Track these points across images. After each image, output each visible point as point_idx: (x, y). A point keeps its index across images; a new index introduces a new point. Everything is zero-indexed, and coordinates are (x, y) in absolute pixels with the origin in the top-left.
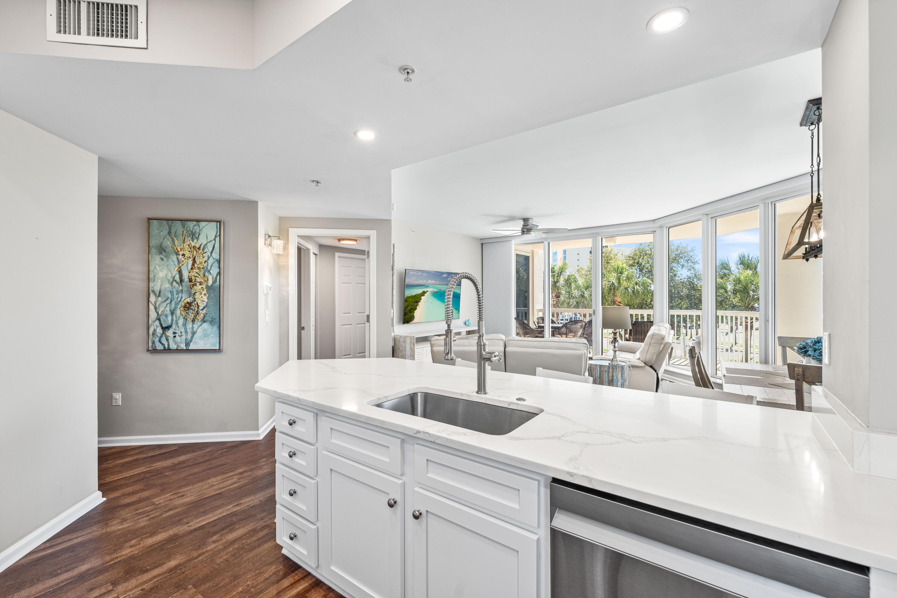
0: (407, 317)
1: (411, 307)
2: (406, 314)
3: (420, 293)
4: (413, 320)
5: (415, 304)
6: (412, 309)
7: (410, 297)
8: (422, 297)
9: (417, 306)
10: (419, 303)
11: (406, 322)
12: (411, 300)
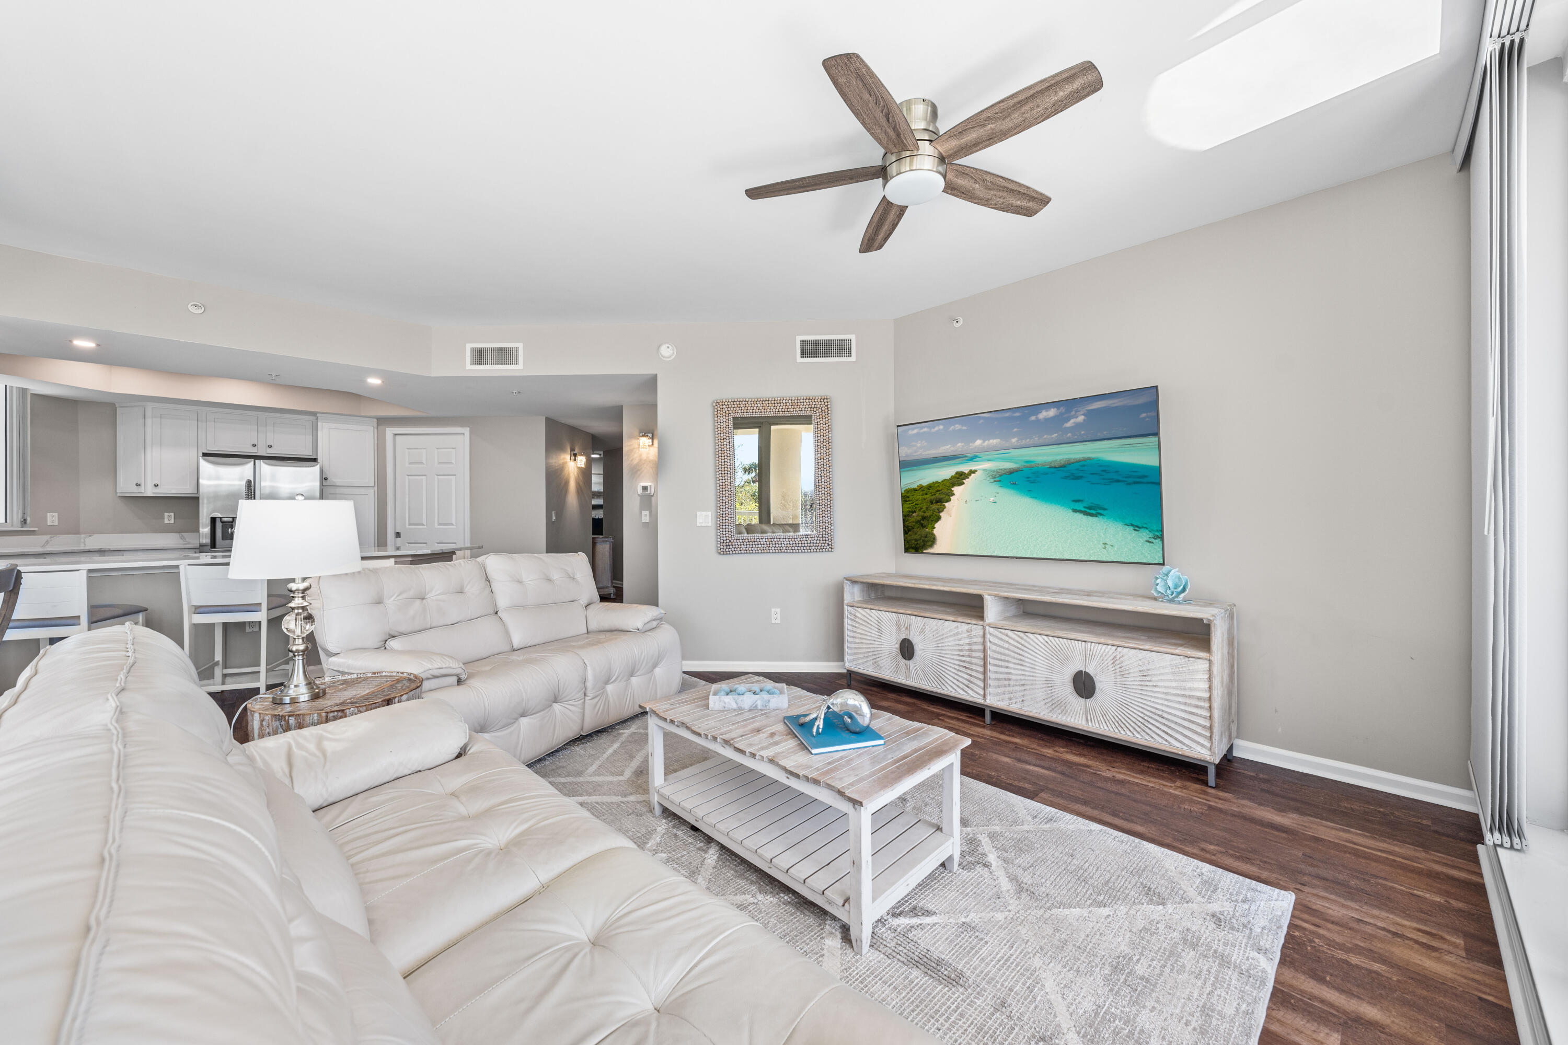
0: (912, 536)
1: (921, 513)
2: (909, 530)
3: (948, 477)
4: (931, 546)
5: (935, 506)
6: (924, 518)
7: (915, 490)
8: (956, 489)
9: (940, 512)
10: (947, 504)
11: (913, 548)
12: (919, 496)
